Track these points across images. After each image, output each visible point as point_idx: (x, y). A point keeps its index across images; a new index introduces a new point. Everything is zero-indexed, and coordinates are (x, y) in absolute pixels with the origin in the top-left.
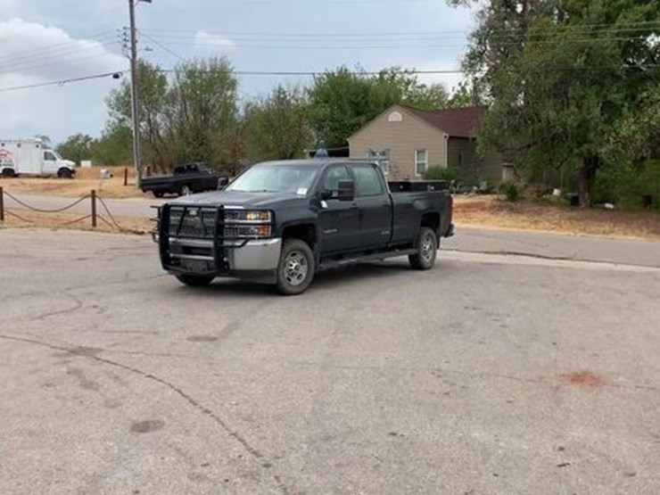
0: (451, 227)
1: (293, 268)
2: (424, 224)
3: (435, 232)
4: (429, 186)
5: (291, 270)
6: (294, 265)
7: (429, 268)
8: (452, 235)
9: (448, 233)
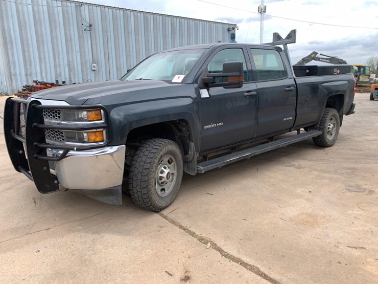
0: (353, 106)
1: (164, 175)
2: (329, 105)
3: (339, 112)
4: (335, 70)
5: (161, 178)
6: (166, 171)
7: (332, 146)
8: (353, 113)
9: (350, 111)
